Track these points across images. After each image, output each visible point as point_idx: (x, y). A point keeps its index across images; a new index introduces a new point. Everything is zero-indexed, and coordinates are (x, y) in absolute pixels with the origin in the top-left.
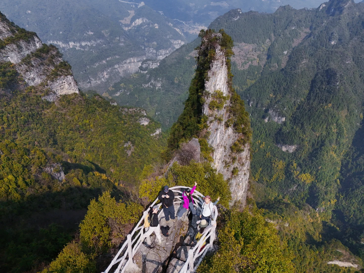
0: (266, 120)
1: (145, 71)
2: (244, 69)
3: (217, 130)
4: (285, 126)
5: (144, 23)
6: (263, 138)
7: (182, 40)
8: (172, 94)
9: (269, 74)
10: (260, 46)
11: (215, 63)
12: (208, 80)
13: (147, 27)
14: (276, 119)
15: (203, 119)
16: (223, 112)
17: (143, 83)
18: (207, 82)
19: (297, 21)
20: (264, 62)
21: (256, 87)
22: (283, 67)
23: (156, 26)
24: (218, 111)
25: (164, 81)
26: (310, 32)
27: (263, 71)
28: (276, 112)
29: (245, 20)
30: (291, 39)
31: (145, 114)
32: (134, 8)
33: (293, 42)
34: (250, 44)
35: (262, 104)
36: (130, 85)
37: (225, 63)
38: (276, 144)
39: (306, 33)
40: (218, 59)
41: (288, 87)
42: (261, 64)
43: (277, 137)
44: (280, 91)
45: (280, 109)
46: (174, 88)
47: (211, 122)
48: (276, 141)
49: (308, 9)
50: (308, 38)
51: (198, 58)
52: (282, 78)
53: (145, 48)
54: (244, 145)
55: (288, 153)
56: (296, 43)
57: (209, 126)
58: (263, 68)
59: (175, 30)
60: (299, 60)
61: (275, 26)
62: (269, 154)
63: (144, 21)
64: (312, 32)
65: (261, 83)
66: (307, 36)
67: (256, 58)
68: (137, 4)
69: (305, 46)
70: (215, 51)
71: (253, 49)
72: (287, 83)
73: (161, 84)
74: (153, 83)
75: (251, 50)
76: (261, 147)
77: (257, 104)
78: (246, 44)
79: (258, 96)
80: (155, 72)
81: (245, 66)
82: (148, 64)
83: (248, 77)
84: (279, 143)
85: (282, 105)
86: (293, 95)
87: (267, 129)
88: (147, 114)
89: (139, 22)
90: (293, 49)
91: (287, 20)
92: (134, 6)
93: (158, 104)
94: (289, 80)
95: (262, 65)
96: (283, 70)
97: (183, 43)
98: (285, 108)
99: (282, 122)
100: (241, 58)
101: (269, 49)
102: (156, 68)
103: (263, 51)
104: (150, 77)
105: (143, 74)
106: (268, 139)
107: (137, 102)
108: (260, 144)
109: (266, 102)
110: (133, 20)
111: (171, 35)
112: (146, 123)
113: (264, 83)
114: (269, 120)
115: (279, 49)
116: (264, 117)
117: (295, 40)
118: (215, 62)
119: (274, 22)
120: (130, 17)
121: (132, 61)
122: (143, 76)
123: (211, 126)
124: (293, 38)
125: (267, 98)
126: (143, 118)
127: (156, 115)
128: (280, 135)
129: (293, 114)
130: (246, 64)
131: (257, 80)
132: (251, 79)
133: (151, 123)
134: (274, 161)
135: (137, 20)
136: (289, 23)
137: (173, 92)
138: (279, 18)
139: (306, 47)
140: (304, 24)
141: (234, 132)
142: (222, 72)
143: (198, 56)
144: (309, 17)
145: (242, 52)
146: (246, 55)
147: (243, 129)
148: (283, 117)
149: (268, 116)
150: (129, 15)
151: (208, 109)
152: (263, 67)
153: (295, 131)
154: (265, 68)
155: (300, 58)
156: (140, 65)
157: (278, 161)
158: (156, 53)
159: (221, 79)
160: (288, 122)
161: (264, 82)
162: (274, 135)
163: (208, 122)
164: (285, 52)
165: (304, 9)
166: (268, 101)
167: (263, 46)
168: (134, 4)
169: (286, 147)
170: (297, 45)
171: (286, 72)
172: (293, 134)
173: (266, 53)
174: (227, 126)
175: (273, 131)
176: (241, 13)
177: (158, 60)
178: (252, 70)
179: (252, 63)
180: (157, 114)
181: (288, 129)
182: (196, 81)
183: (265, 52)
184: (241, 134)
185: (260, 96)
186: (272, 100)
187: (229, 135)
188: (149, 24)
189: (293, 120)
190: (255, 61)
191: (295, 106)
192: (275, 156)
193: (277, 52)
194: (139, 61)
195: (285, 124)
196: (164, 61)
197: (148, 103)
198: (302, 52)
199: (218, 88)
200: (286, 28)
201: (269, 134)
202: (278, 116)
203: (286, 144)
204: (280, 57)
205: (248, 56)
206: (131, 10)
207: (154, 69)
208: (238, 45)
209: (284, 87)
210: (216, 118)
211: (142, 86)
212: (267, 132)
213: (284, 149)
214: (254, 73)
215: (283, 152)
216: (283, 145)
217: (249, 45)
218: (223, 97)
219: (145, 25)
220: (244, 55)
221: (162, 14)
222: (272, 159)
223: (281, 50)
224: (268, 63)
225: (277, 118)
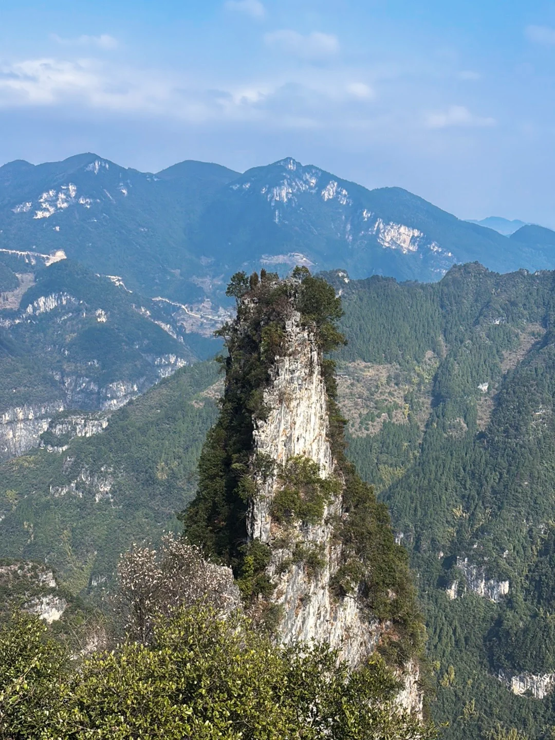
0: (452, 593)
1: (62, 446)
2: (368, 435)
3: (305, 600)
4: (512, 608)
5: (63, 307)
6: (447, 653)
7: (180, 355)
8: (147, 516)
9: (442, 448)
10: (409, 370)
11: (287, 366)
12: (264, 418)
13: (70, 319)
14: (481, 588)
15: (250, 559)
16: (321, 533)
17: (51, 483)
18: (260, 423)
19: (506, 304)
20: (424, 414)
21: (410, 489)
22: (482, 429)
23: (99, 316)
24: (304, 529)
25: (122, 476)
26: (544, 331)
27: (425, 440)
28: (480, 565)
29: (361, 300)
30: (495, 352)
31: (52, 584)
32: (33, 267)
33: (502, 359)
34: (380, 363)
35: (433, 540)
36: (9, 492)
37: (317, 369)
38: (490, 672)
39: (533, 334)
40: (293, 354)
41: (506, 486)
42: (416, 418)
43: (492, 647)
44: (484, 497)
45: (491, 556)
46: (153, 496)
47: (282, 568)
48: (491, 661)
49: (531, 273)
50: (541, 348)
51: (229, 360)
52: (483, 461)
53: (63, 377)
54: (401, 665)
55: (534, 701)
56: (510, 361)
57: (276, 586)
58: (425, 432)
59: (158, 327)
60: (526, 408)
61: (445, 317)
62: (471, 708)
63: (64, 302)
64: (549, 333)
65: (422, 475)
66: (537, 343)
67: (400, 402)
68: (45, 256)
69: (536, 369)
70: (284, 328)
71: (389, 377)
72: (501, 474)
73: (113, 486)
74: (84, 483)
75: (384, 380)
76: (445, 682)
77: (418, 540)
78: (369, 364)
79: (419, 514)
80: (92, 449)
81: (371, 427)
82: (70, 423)
83: (384, 457)
84: (500, 667)
85: (494, 540)
86: (523, 509)
87: (456, 623)
88: (58, 584)
89: (46, 304)
90: (505, 377)
91: (476, 301)
92: (34, 262)
93: (100, 549)
94: (505, 465)
95: (419, 424)
96: (482, 435)
97: (181, 364)
98: (503, 550)
99: (501, 596)
100: (356, 404)
101: (435, 378)
102: (95, 437)
103: (419, 384)
104: (76, 464)
105: (54, 454)
106: (463, 654)
107: (29, 546)
108: (442, 674)
109: (445, 533)
110: (30, 298)
111: (146, 342)
112: (52, 615)
113: (433, 477)
114: (459, 592)
115: (465, 378)
116: (444, 583)
117: (505, 353)
118: (287, 363)
119: (442, 307)
120: (20, 291)
121: (21, 416)
122: (54, 460)
123: (283, 586)
124: (500, 349)
125: (447, 522)
126: (45, 596)
127: (90, 588)
128: (500, 639)
129: (530, 571)
130: (373, 420)
131: (409, 466)
132: (391, 465)
133: (72, 613)
134: (492, 730)
135: (42, 299)
136: (485, 308)
137: (151, 508)
138: (454, 296)
139: (540, 372)
140: (525, 312)
141: (362, 619)
142: (309, 398)
143: (226, 354)
144: (535, 294)
145: (359, 385)
146: (372, 395)
147: (396, 605)
148: (501, 579)
149: (454, 578)
150: (18, 285)
151: (269, 519)
152: (422, 428)
153: (543, 624)
154: (429, 430)
155: (526, 400)
156: (45, 426)
157: (504, 731)
158: (99, 393)
159: (308, 421)
160: (521, 596)
161: (430, 471)
162: (480, 642)
163: (271, 570)
164: (484, 387)
165: (520, 273)
166: (451, 530)
167: (416, 368)
168: (33, 256)
169: (522, 680)
170: (514, 367)
171: (491, 443)
172: (540, 635)
173: (429, 388)
174: (338, 592)
175: (476, 628)
176: (347, 281)
177: (105, 413)
178: (391, 437)
179: (390, 416)
180: (94, 583)
181: (521, 619)
182: (223, 433)
183: (427, 385)
184: (388, 623)
185: (426, 514)
186: (461, 525)
187: (347, 629)
188: (78, 311)
189: (532, 588)
190: (399, 411)
191: (532, 543)
192: (492, 714)
193: (459, 386)
194: (42, 417)
195: (509, 601)
196: (122, 413)
197: (68, 548)
198: (532, 386)
199: (298, 448)
200: (477, 322)
201: (466, 639)
202: (487, 579)
203: (521, 669)
204: (470, 400)
205: (377, 397)
206: (23, 271)
207: (90, 438)
208: (347, 368)
209: (492, 487)
210: (298, 555)
211: (47, 492)
212: (459, 630)
213: (518, 688)
214: (398, 447)
215: (517, 696)
216: (514, 674)
217: (376, 366)
218: (319, 481)
219: (67, 313)
220: (366, 393)
221: (117, 283)
222: (485, 725)
223: (470, 380)
224: (438, 417)
225: (482, 585)
